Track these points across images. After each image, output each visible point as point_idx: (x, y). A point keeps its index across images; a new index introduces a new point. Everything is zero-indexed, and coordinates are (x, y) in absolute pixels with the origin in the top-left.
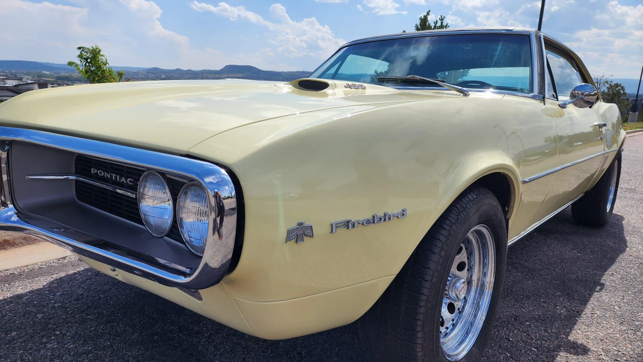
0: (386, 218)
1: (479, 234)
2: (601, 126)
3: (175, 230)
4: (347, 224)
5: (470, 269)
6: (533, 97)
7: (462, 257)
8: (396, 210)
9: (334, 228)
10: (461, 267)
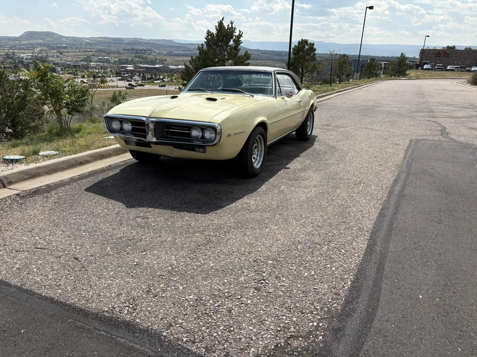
0: (242, 132)
1: (259, 137)
2: (300, 102)
3: (203, 137)
4: (236, 134)
5: (258, 148)
6: (273, 97)
7: (256, 145)
8: (243, 131)
9: (234, 134)
10: (256, 147)
